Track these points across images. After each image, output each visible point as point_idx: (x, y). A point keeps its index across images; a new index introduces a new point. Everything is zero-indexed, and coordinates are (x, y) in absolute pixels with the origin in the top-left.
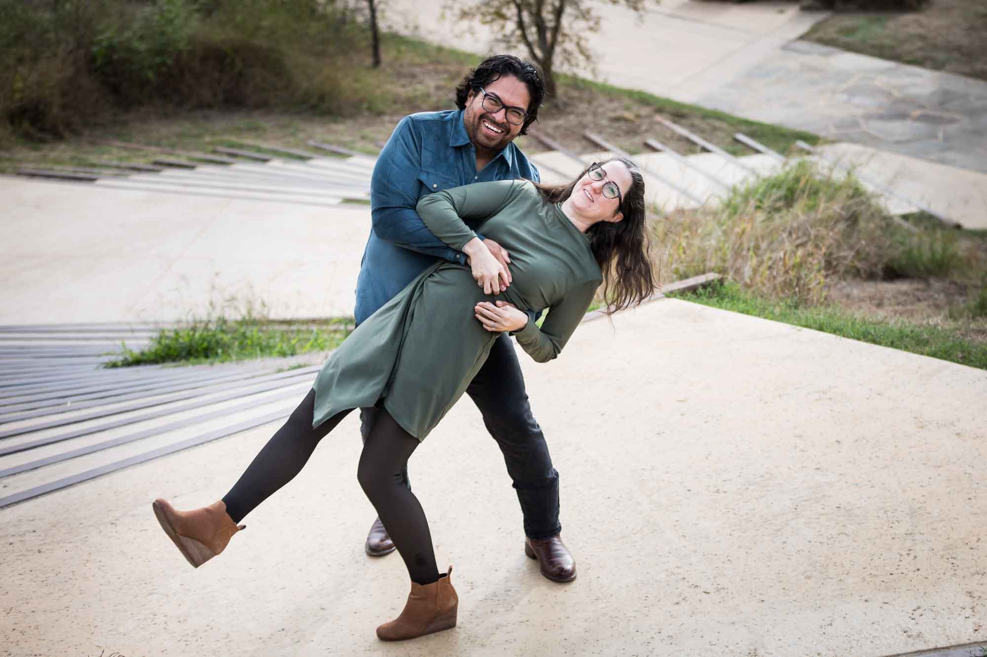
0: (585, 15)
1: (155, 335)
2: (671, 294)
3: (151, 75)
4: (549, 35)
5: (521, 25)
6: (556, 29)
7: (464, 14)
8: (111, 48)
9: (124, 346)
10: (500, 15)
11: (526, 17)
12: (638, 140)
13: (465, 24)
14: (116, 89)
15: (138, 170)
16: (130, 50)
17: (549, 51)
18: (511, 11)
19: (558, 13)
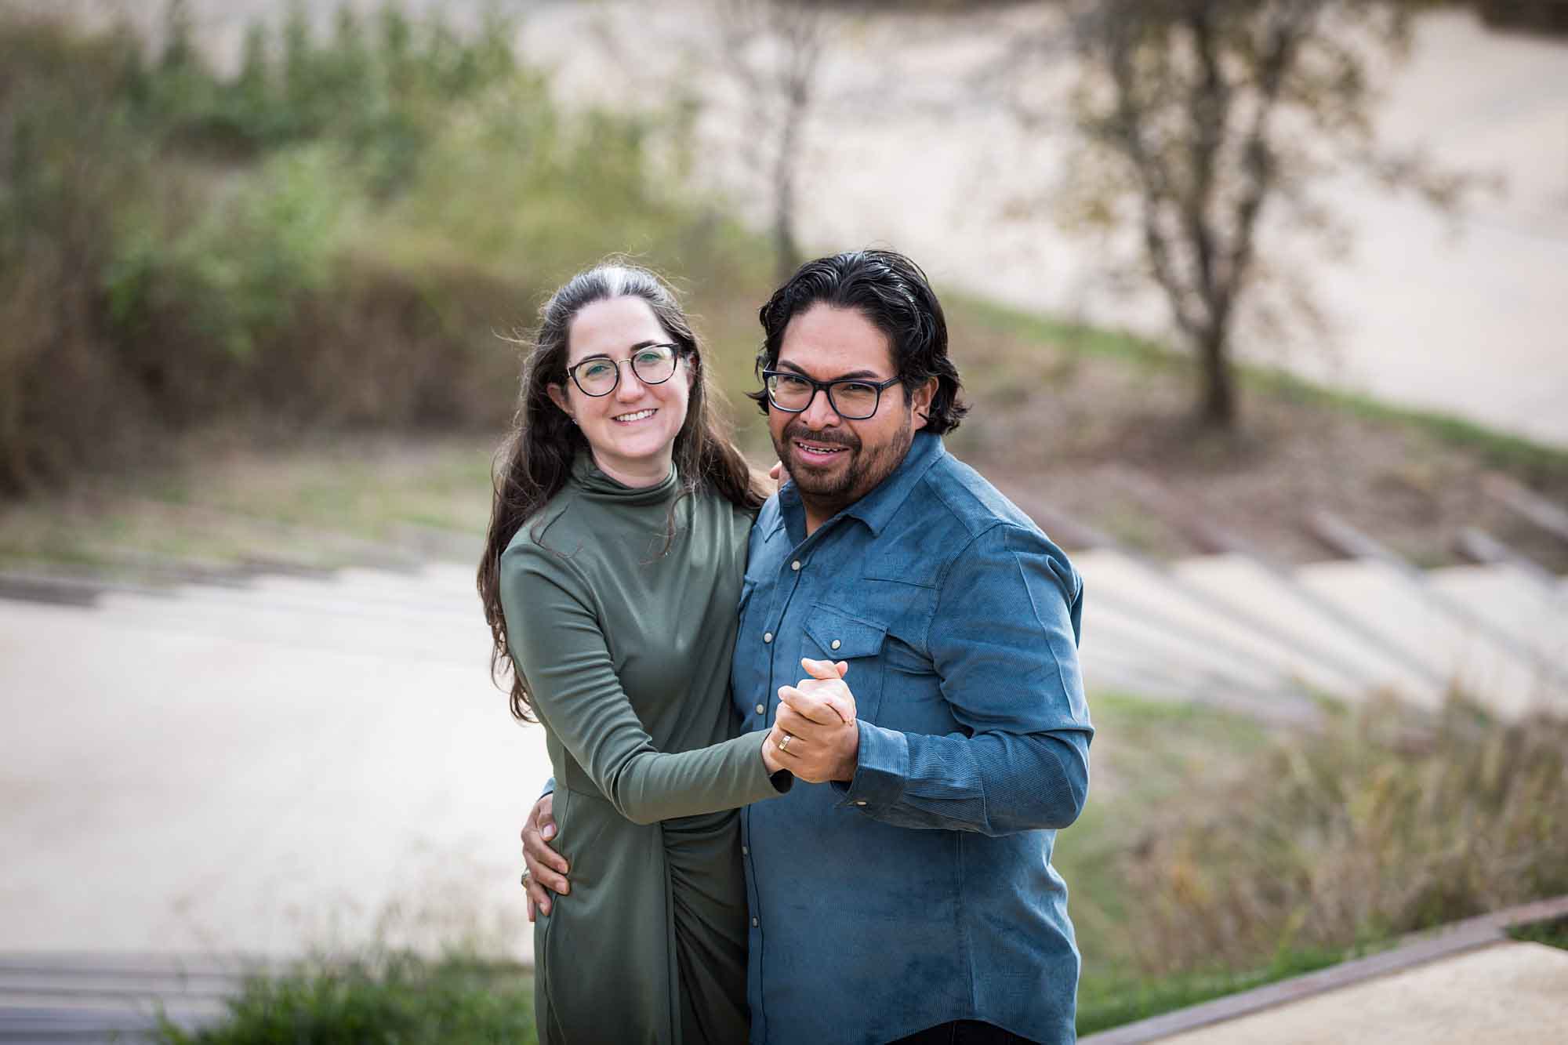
0: (1314, 219)
1: (235, 991)
2: (1521, 934)
3: (240, 345)
4: (1222, 270)
5: (1155, 242)
6: (1242, 255)
7: (1015, 211)
8: (147, 277)
9: (162, 1016)
10: (1100, 214)
11: (1170, 222)
12: (1442, 537)
13: (1013, 236)
14: (153, 378)
15: (198, 577)
16: (193, 284)
17: (1220, 303)
18: (1130, 205)
19: (1248, 211)
